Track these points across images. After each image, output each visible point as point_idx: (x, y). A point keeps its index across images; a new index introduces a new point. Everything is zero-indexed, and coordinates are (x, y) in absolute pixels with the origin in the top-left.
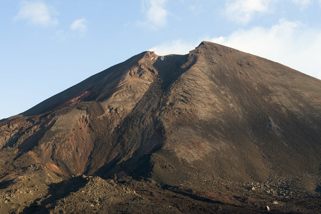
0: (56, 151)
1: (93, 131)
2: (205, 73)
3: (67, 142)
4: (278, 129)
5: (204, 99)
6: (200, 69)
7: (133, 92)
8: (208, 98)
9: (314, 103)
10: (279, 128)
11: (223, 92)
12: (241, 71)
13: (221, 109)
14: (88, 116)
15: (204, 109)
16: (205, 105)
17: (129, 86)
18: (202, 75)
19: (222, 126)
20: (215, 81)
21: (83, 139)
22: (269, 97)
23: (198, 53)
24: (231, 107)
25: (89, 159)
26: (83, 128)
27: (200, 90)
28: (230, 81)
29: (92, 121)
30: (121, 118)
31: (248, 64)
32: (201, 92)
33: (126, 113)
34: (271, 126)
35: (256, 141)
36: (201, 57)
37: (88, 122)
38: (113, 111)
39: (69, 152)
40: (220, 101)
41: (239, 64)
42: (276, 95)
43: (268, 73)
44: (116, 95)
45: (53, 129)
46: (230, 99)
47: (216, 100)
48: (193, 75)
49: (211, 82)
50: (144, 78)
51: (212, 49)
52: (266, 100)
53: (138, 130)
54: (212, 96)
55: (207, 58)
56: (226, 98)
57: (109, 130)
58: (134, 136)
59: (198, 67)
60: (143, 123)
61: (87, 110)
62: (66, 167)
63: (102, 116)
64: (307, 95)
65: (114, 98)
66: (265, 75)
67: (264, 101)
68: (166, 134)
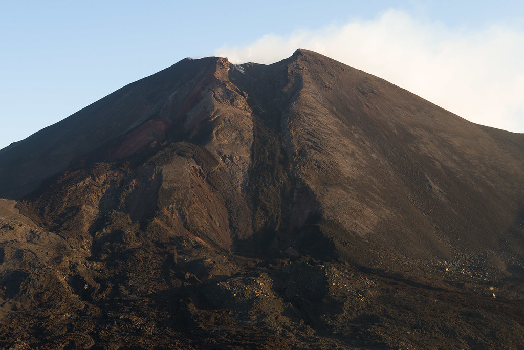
0: (187, 217)
1: (216, 189)
2: (322, 105)
3: (193, 206)
4: (440, 192)
5: (338, 146)
6: (312, 97)
7: (237, 130)
8: (342, 144)
9: (468, 154)
10: (440, 190)
11: (356, 136)
12: (367, 104)
13: (364, 162)
14: (200, 167)
15: (344, 161)
16: (343, 155)
17: (226, 119)
18: (319, 107)
19: (375, 186)
20: (339, 118)
21: (211, 201)
22: (415, 145)
23: (299, 69)
24: (375, 158)
25: (231, 229)
26: (201, 184)
27: (327, 131)
28: (358, 118)
29: (208, 174)
30: (243, 171)
31: (373, 92)
32: (329, 134)
33: (247, 163)
34: (431, 187)
35: (421, 208)
36: (306, 76)
37: (204, 176)
38: (227, 159)
39: (202, 219)
40: (359, 150)
41: (360, 91)
42: (423, 143)
43: (401, 108)
44: (217, 134)
45: (165, 186)
46: (369, 147)
47: (354, 147)
48: (309, 107)
49: (334, 119)
50: (238, 105)
51: (317, 64)
52: (413, 149)
53: (275, 189)
54: (346, 142)
55: (315, 79)
56: (364, 146)
57: (236, 188)
58: (273, 198)
59: (308, 93)
60: (278, 180)
61: (193, 158)
62: (211, 240)
63: (217, 168)
64: (457, 142)
65: (217, 139)
66: (398, 110)
67: (412, 151)
68: (318, 197)
